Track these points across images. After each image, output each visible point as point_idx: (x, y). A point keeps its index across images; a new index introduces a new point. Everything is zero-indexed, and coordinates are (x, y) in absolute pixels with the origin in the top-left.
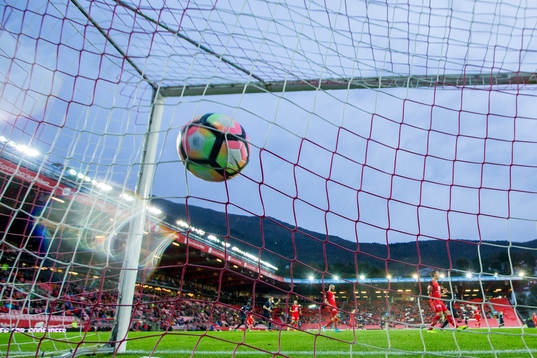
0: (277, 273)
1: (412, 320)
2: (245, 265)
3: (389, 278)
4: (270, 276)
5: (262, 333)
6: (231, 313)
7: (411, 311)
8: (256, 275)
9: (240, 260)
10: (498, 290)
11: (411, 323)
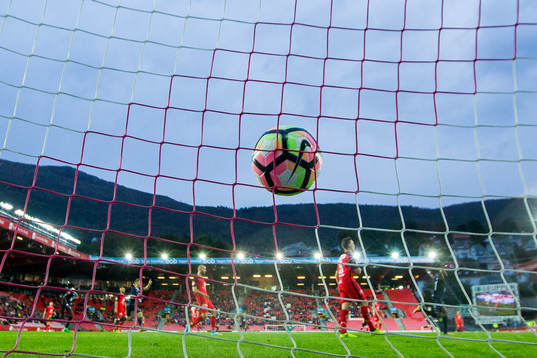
0: (80, 249)
1: (274, 318)
2: (34, 236)
3: (241, 257)
4: (70, 252)
5: (58, 334)
6: (13, 305)
7: (272, 306)
8: (50, 250)
9: (27, 228)
10: (397, 277)
11: (271, 323)
